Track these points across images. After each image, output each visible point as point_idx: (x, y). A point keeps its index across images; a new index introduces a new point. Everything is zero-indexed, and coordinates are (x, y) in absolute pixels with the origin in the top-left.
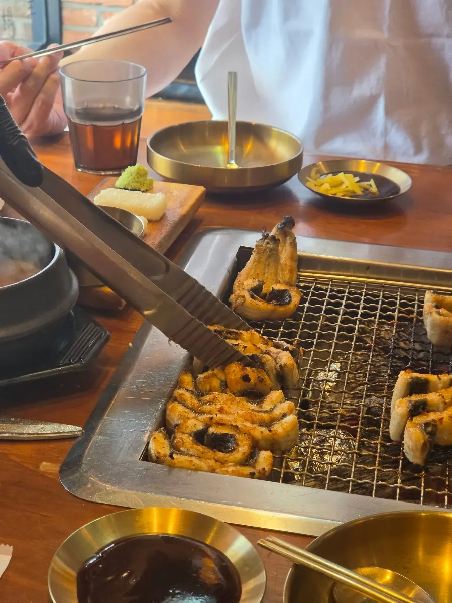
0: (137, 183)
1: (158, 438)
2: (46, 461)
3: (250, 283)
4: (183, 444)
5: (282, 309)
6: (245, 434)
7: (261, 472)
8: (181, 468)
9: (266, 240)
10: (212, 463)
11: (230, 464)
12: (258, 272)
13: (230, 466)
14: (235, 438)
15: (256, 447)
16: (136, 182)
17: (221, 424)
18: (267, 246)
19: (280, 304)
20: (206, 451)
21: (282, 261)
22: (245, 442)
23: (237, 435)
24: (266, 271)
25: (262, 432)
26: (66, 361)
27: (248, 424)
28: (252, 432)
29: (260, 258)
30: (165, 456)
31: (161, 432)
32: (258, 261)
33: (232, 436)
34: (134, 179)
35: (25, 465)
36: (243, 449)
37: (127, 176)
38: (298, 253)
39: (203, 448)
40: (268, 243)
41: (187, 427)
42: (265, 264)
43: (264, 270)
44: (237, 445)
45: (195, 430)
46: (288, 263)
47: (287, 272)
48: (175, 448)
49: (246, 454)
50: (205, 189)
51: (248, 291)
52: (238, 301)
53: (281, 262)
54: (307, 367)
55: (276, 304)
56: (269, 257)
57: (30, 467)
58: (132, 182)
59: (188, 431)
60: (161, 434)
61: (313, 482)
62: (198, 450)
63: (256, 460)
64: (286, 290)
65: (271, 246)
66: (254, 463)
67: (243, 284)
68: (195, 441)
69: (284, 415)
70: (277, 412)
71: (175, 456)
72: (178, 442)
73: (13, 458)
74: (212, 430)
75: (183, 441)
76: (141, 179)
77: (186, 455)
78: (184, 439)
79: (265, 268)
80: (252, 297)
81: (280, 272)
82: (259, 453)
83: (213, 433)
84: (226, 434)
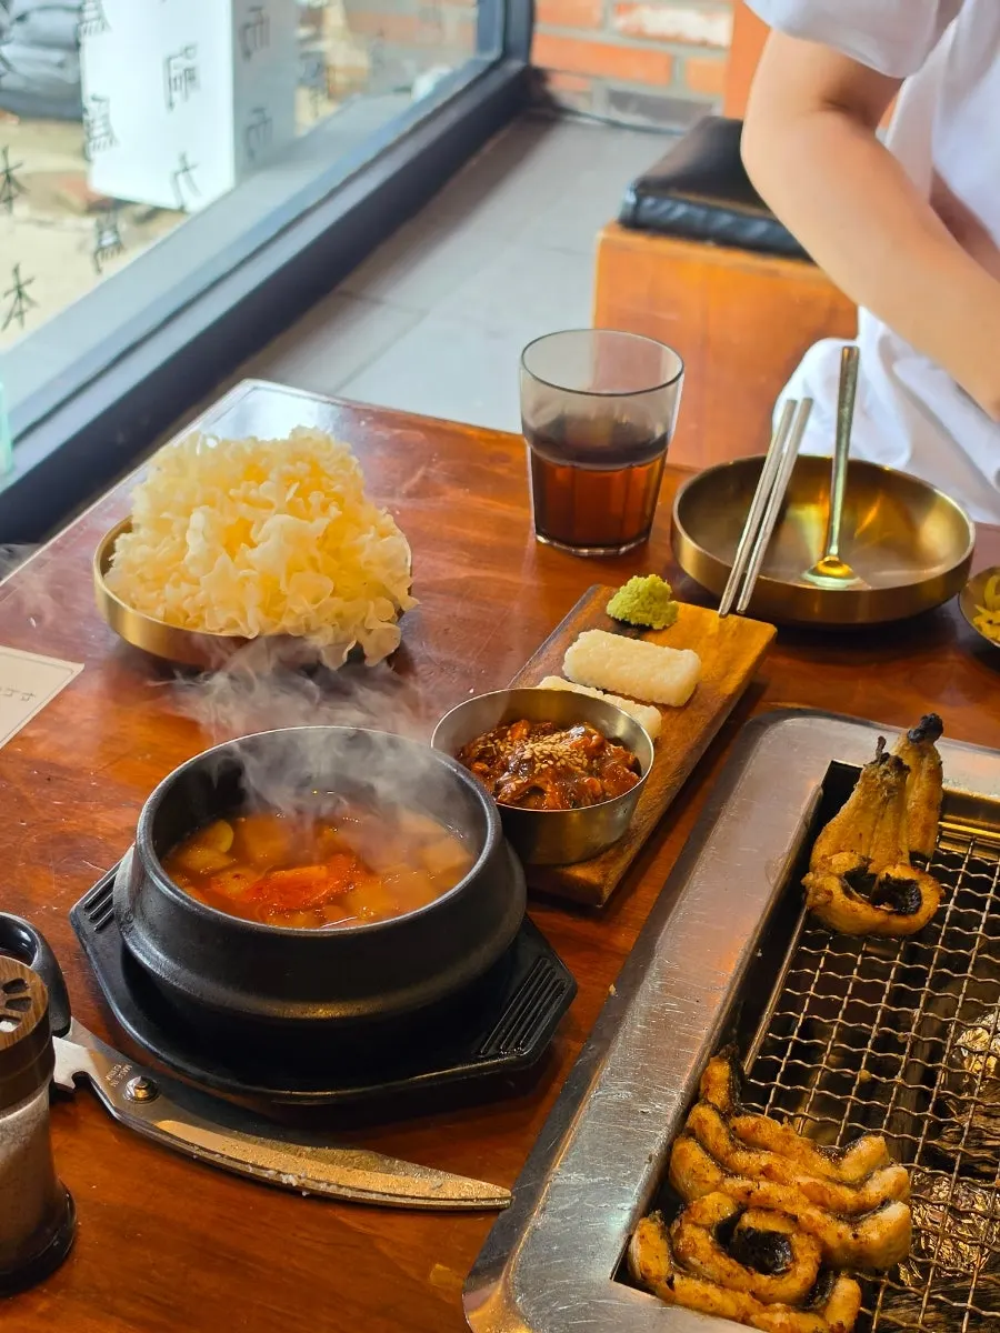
0: (649, 612)
1: (650, 1236)
2: (441, 1262)
3: (845, 861)
4: (694, 1252)
5: (900, 922)
6: (809, 1234)
7: (836, 1329)
8: (686, 1306)
9: (883, 767)
10: (745, 1299)
11: (778, 1305)
12: (861, 831)
13: (778, 1310)
14: (790, 1243)
15: (828, 1268)
16: (645, 611)
17: (766, 1208)
18: (885, 779)
19: (899, 914)
20: (735, 1271)
21: (911, 806)
22: (808, 1254)
23: (794, 1236)
24: (878, 827)
25: (840, 1236)
26: (491, 1052)
27: (816, 1213)
28: (822, 1234)
29: (868, 802)
30: (658, 1278)
31: (655, 1220)
32: (863, 808)
33: (785, 1238)
34: (643, 604)
35: (403, 1267)
36: (805, 1270)
37: (631, 596)
38: (944, 786)
39: (731, 1263)
40: (886, 772)
41: (704, 1212)
42: (878, 815)
43: (874, 826)
44: (795, 1260)
45: (718, 1218)
46: (923, 811)
47: (918, 830)
48: (679, 1260)
49: (809, 1282)
50: (776, 629)
51: (839, 877)
52: (819, 898)
53: (909, 807)
54: (940, 1064)
55: (890, 913)
56: (886, 801)
57: (413, 1272)
58: (639, 611)
59: (706, 1220)
60: (654, 1227)
61: (932, 1314)
62: (721, 1268)
63: (828, 1301)
64: (911, 883)
65: (891, 778)
66: (825, 1307)
67: (830, 863)
68: (716, 1246)
69: (885, 1203)
70: (874, 1190)
71: (677, 1280)
72: (686, 1246)
73: (385, 1249)
74: (748, 1220)
75: (695, 1245)
76: (656, 606)
77: (698, 1279)
78: (699, 1240)
79: (876, 821)
80: (847, 892)
81: (903, 832)
82: (835, 1284)
83: (750, 1229)
84: (774, 1234)
